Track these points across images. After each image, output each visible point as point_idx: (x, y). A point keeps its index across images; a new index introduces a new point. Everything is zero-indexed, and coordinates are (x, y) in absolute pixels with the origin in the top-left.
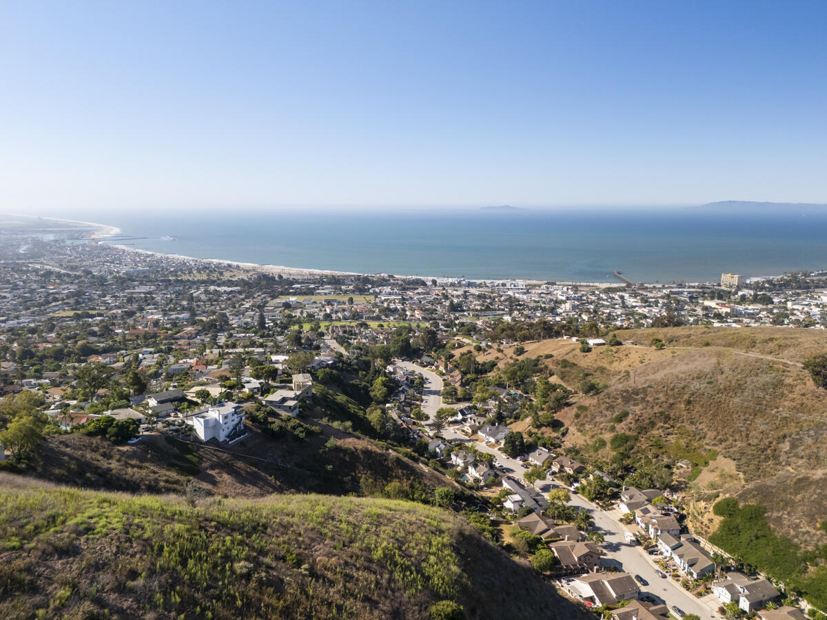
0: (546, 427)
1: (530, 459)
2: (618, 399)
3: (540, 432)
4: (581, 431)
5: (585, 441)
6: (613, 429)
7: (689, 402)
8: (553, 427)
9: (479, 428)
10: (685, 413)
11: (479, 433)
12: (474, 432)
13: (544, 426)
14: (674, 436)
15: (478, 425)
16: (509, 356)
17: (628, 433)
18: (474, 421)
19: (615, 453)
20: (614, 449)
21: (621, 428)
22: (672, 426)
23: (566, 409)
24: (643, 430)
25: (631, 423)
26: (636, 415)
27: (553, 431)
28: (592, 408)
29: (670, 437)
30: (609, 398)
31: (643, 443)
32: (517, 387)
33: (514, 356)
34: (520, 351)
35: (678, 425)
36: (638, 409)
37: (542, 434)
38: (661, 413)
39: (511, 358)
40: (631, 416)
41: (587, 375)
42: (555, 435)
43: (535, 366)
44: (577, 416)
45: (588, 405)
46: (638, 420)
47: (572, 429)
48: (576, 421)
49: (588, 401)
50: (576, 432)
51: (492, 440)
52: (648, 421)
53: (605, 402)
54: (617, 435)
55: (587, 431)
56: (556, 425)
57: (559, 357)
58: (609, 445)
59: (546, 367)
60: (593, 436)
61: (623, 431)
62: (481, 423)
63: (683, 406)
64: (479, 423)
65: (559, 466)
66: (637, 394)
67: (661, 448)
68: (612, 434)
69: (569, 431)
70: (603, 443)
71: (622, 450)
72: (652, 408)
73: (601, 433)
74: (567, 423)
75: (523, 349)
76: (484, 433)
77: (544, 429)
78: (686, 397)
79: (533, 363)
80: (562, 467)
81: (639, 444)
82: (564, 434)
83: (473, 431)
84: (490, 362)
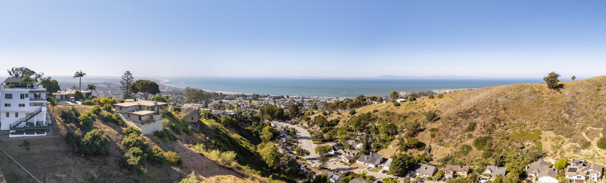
0: (412, 149)
1: (418, 174)
2: (457, 118)
3: (408, 153)
4: (443, 145)
5: (451, 150)
6: (470, 136)
7: (505, 109)
8: (417, 148)
9: (357, 158)
10: (506, 115)
11: (357, 161)
12: (352, 162)
13: (409, 148)
14: (509, 129)
15: (352, 156)
16: (346, 116)
17: (483, 136)
18: (349, 153)
19: (482, 151)
20: (480, 149)
21: (476, 134)
22: (505, 125)
23: (421, 133)
24: (490, 131)
25: (481, 129)
26: (481, 123)
27: (420, 150)
28: (441, 128)
29: (508, 131)
30: (450, 119)
31: (496, 140)
32: (361, 131)
33: (350, 115)
34: (353, 113)
35: (508, 123)
36: (479, 119)
37: (411, 154)
38: (495, 118)
39: (348, 116)
40: (478, 125)
41: (405, 117)
42: (422, 153)
43: (369, 117)
44: (433, 136)
45: (437, 127)
46: (485, 125)
47: (433, 145)
48: (434, 139)
49: (435, 125)
50: (438, 146)
51: (372, 166)
52: (490, 125)
53: (449, 122)
54: (477, 139)
55: (448, 143)
56: (420, 146)
57: (382, 111)
58: (474, 148)
59: (377, 117)
60: (456, 146)
61: (479, 136)
62: (356, 154)
63: (503, 112)
64: (354, 154)
65: (452, 172)
66: (470, 112)
67: (508, 139)
68: (472, 140)
69: (432, 147)
70: (469, 148)
71: (486, 148)
72: (488, 117)
73: (462, 142)
74: (427, 143)
75: (354, 110)
76: (362, 161)
77: (410, 150)
78: (501, 106)
79: (367, 116)
80: (455, 172)
81: (494, 141)
82: (430, 151)
83: (350, 161)
84: (335, 120)
